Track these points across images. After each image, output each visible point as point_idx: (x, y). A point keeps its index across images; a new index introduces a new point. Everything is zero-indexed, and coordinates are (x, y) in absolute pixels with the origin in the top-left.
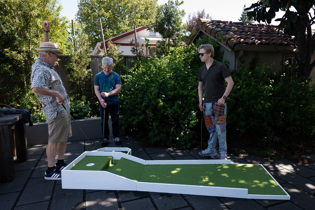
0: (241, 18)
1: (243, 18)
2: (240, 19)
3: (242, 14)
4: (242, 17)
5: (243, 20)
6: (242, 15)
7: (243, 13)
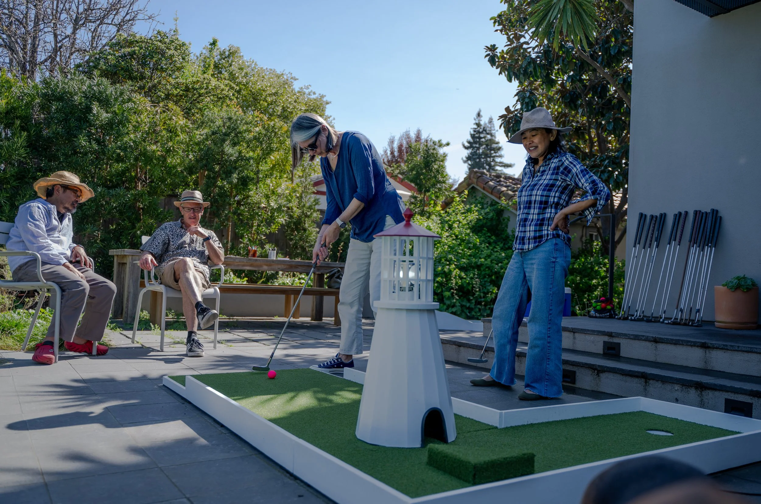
0: (469, 142)
1: (475, 142)
2: (467, 144)
3: (472, 132)
4: (472, 141)
5: (473, 148)
6: (473, 136)
7: (475, 131)
